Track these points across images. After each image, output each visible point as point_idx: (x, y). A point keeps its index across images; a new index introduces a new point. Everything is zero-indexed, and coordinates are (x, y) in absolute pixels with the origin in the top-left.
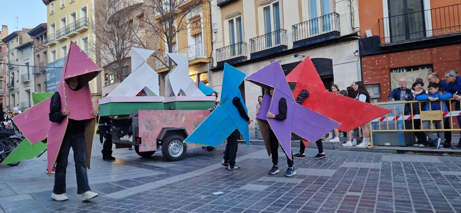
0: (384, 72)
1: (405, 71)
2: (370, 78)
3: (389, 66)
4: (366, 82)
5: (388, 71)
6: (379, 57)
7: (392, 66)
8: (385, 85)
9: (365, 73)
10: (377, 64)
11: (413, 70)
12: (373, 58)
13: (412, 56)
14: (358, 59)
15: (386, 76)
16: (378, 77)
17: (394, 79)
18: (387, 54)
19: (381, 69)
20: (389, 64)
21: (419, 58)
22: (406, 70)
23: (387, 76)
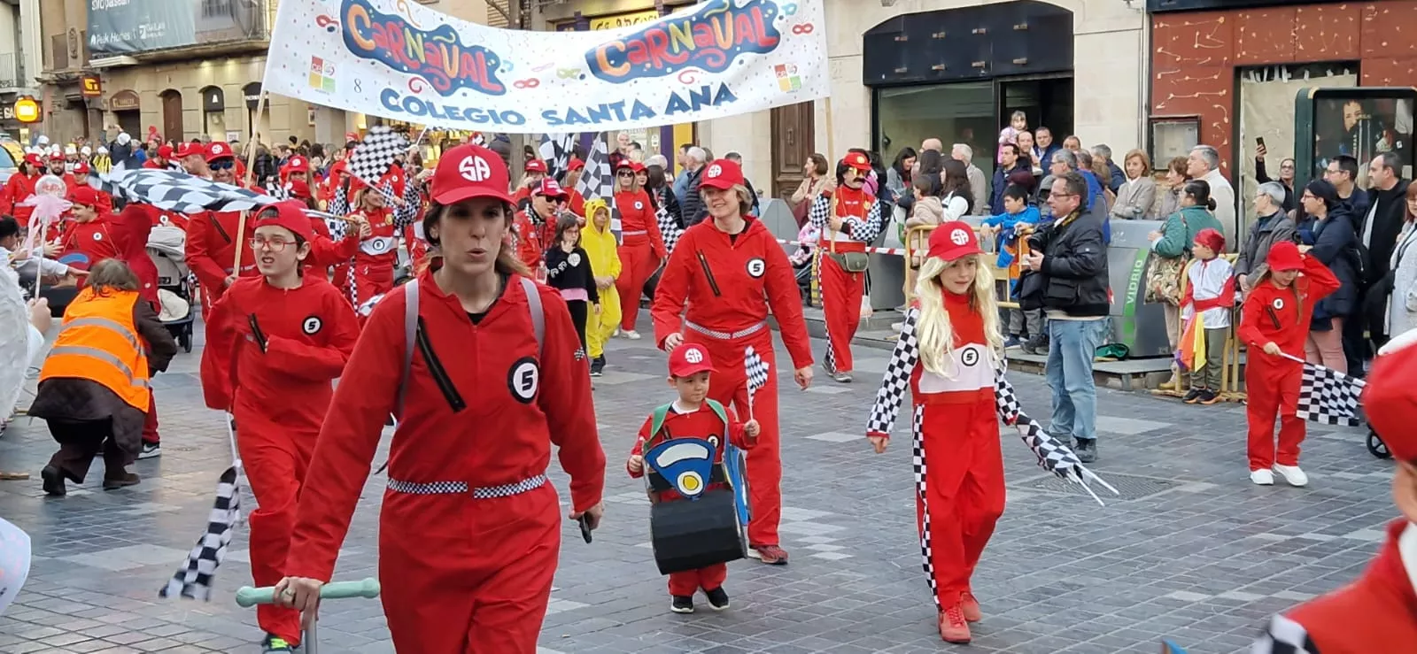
0: (1216, 77)
1: (1286, 75)
2: (1172, 95)
3: (1234, 55)
4: (1159, 107)
5: (1231, 72)
6: (1204, 19)
7: (1242, 56)
8: (1215, 125)
9: (1159, 76)
10: (1196, 46)
11: (1311, 77)
12: (1187, 23)
13: (1303, 27)
14: (1142, 21)
15: (1220, 93)
16: (1197, 95)
17: (1252, 102)
18: (1231, 14)
19: (1209, 64)
20: (1234, 48)
21: (1322, 34)
22: (1290, 75)
23: (1224, 92)
